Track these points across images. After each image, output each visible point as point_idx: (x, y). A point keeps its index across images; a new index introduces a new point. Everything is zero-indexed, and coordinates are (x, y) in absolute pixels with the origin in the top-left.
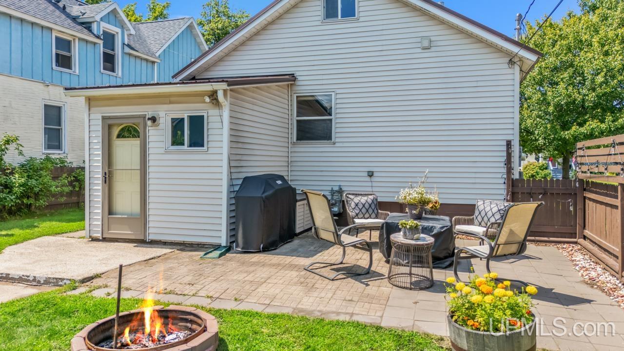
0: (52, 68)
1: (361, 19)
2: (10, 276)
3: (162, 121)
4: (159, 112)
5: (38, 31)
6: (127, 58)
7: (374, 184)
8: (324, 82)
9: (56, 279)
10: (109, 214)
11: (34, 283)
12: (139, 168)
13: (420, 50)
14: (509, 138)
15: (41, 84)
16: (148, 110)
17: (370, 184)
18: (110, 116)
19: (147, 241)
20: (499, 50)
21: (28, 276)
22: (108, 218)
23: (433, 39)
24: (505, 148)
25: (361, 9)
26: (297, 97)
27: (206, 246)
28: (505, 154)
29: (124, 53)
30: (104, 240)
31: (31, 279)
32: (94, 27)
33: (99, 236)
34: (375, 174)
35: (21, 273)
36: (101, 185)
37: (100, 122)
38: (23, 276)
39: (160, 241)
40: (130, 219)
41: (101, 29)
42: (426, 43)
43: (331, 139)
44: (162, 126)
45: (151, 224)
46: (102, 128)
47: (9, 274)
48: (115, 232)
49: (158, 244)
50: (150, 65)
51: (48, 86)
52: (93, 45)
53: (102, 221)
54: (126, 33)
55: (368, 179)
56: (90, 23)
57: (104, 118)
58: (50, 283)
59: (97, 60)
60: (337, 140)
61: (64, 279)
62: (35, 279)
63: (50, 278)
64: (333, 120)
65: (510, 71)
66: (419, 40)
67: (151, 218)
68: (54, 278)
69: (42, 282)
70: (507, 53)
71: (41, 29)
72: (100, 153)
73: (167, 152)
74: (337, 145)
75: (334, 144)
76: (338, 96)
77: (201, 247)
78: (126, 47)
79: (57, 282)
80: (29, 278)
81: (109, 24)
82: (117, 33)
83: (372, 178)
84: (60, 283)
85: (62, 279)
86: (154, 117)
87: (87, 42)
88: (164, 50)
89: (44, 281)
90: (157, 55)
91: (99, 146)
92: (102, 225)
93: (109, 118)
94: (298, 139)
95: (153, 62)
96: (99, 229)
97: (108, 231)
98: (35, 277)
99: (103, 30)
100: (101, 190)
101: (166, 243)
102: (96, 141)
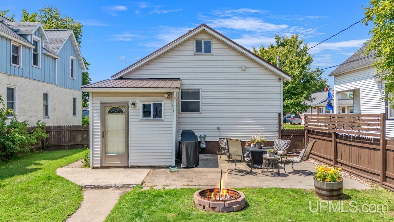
0: (11, 64)
1: (214, 54)
2: (100, 186)
3: (137, 105)
4: (137, 101)
5: (4, 41)
6: (43, 56)
7: (221, 133)
8: (196, 83)
9: (128, 185)
10: (105, 154)
11: (115, 188)
12: (124, 129)
13: (241, 71)
14: (279, 112)
15: (6, 75)
16: (130, 100)
17: (219, 133)
18: (105, 102)
19: (130, 166)
20: (275, 74)
21: (111, 185)
22: (105, 156)
23: (247, 66)
24: (278, 116)
25: (214, 50)
26: (181, 90)
27: (163, 167)
28: (278, 119)
29: (42, 53)
30: (102, 167)
31: (113, 186)
32: (29, 38)
33: (99, 166)
34: (221, 128)
35: (107, 184)
36: (100, 138)
37: (100, 105)
38: (108, 185)
39: (137, 166)
40: (118, 156)
41: (32, 39)
42: (244, 68)
43: (199, 111)
44: (137, 108)
45: (131, 158)
46: (101, 108)
47: (99, 185)
48: (108, 163)
49: (135, 168)
50: (54, 60)
51: (9, 76)
52: (29, 49)
53: (101, 158)
54: (43, 41)
55: (218, 131)
56: (27, 35)
57: (102, 103)
58: (124, 187)
59: (30, 59)
60: (202, 112)
61: (132, 184)
62: (115, 186)
63: (124, 185)
64: (200, 102)
65: (279, 83)
66: (241, 66)
67: (131, 155)
68: (126, 185)
69: (120, 187)
70: (278, 75)
71: (6, 40)
72: (99, 121)
73: (141, 121)
74: (202, 114)
75: (201, 114)
76: (203, 91)
77: (160, 167)
78: (44, 50)
79: (128, 186)
80: (112, 186)
81: (36, 35)
82: (39, 41)
83: (220, 130)
84: (130, 186)
85: (131, 185)
86: (134, 103)
87: (26, 47)
88: (60, 51)
89: (121, 186)
90: (57, 54)
91: (99, 118)
92: (101, 160)
93: (105, 103)
94: (181, 111)
95: (55, 59)
96: (99, 162)
97: (105, 162)
98: (115, 185)
99: (33, 40)
100: (100, 141)
101: (139, 167)
102: (96, 115)
